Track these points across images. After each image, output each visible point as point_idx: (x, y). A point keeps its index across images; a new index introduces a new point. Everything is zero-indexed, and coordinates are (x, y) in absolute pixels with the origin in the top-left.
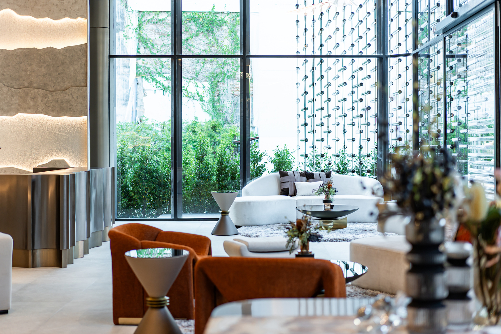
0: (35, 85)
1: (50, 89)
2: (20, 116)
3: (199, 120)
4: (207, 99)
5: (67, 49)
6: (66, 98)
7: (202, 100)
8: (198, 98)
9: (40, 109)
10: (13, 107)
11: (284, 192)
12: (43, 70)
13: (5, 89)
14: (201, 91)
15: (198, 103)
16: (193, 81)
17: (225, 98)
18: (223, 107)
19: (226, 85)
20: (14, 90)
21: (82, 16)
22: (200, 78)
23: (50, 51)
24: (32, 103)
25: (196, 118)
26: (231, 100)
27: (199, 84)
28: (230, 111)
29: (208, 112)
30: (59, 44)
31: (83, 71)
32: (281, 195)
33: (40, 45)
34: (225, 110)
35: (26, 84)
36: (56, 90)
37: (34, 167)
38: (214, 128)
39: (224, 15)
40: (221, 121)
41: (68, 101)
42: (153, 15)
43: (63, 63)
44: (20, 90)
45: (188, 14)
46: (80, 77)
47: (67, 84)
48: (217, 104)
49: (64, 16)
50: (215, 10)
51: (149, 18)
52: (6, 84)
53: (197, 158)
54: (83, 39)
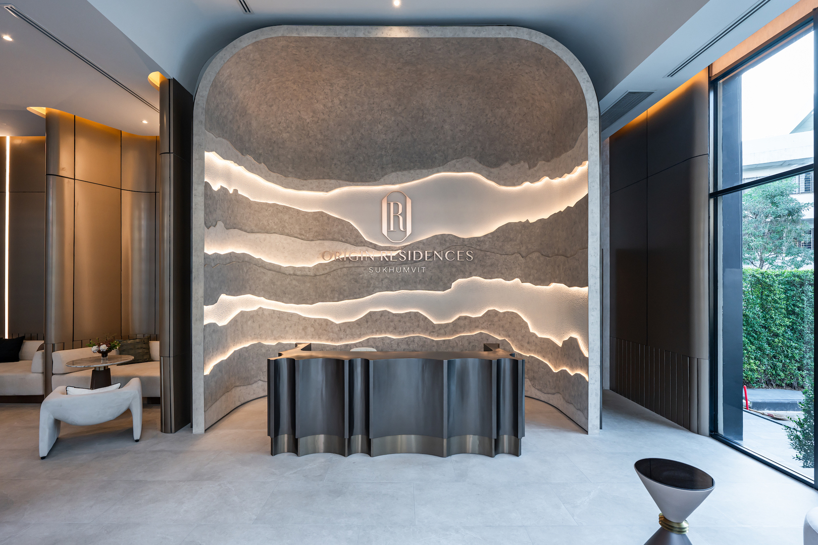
0: (560, 252)
1: (568, 255)
2: (554, 286)
6: (576, 264)
9: (562, 279)
10: (547, 276)
30: (573, 202)
35: (556, 252)
36: (571, 256)
41: (577, 268)
43: (575, 223)
44: (552, 258)
47: (577, 247)
52: (543, 254)
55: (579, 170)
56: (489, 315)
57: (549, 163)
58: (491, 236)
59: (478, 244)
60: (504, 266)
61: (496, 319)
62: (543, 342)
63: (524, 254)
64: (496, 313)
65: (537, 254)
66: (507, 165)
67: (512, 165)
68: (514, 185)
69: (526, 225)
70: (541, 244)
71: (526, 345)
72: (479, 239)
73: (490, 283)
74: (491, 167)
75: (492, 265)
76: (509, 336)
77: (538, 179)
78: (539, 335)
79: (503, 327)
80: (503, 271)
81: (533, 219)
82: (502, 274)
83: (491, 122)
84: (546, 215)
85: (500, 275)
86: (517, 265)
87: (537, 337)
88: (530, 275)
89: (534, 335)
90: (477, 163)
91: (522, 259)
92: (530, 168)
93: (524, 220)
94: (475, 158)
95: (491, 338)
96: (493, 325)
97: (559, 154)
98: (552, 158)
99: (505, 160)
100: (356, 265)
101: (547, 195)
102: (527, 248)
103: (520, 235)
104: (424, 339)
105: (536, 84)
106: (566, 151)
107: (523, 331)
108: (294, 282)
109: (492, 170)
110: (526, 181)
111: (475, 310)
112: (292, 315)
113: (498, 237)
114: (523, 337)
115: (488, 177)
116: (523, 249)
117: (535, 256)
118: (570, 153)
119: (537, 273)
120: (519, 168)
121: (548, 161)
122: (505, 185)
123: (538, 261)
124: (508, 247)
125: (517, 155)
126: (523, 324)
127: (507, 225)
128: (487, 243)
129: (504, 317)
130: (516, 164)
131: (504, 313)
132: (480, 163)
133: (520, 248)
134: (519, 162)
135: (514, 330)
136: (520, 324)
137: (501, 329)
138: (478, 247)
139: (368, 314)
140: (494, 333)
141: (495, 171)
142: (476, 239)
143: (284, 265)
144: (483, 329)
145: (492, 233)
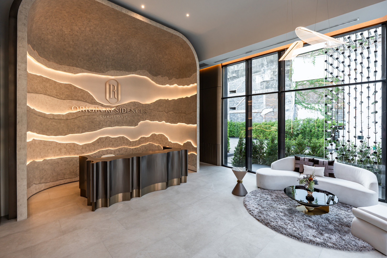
0: (183, 112)
1: (187, 114)
2: (179, 124)
6: (191, 117)
7: (321, 111)
9: (184, 121)
10: (176, 120)
11: (296, 170)
12: (185, 106)
13: (174, 114)
14: (320, 108)
15: (319, 112)
16: (317, 104)
20: (177, 114)
21: (195, 83)
22: (320, 103)
23: (187, 98)
24: (181, 119)
25: (318, 118)
27: (320, 105)
29: (323, 115)
30: (189, 96)
31: (196, 105)
32: (294, 171)
33: (184, 96)
35: (180, 112)
36: (188, 114)
37: (164, 146)
42: (301, 82)
43: (190, 103)
44: (179, 114)
45: (315, 80)
46: (195, 108)
47: (191, 111)
52: (175, 112)
54: (197, 92)
55: (191, 85)
56: (153, 136)
57: (177, 80)
58: (153, 104)
59: (149, 106)
60: (159, 116)
61: (155, 137)
62: (174, 144)
63: (167, 112)
64: (155, 135)
65: (172, 112)
66: (160, 76)
67: (162, 77)
68: (163, 85)
69: (167, 101)
70: (174, 108)
72: (149, 105)
73: (153, 123)
74: (154, 76)
75: (154, 116)
76: (160, 144)
77: (173, 84)
78: (173, 142)
79: (158, 140)
80: (158, 118)
81: (170, 99)
82: (158, 119)
83: (155, 58)
84: (176, 98)
85: (157, 119)
86: (164, 116)
87: (171, 143)
88: (169, 120)
89: (170, 142)
90: (148, 73)
91: (166, 114)
92: (169, 80)
93: (166, 99)
94: (148, 71)
95: (153, 145)
96: (154, 140)
97: (183, 78)
98: (179, 78)
99: (159, 74)
100: (92, 114)
101: (176, 91)
102: (168, 109)
103: (165, 104)
104: (127, 148)
105: (177, 51)
106: (186, 77)
107: (166, 141)
108: (54, 123)
109: (154, 77)
110: (168, 84)
111: (147, 134)
112: (52, 142)
113: (156, 104)
114: (166, 143)
115: (152, 80)
116: (166, 110)
117: (171, 113)
118: (188, 78)
119: (172, 119)
120: (165, 79)
121: (177, 79)
122: (159, 84)
123: (172, 115)
124: (160, 109)
125: (164, 74)
126: (166, 139)
127: (160, 100)
128: (152, 107)
129: (158, 136)
130: (164, 77)
131: (158, 135)
132: (150, 73)
133: (165, 109)
134: (165, 76)
135: (162, 141)
136: (165, 138)
137: (157, 141)
138: (148, 108)
139: (99, 139)
140: (155, 143)
141: (155, 78)
142: (148, 105)
143: (47, 113)
144: (150, 142)
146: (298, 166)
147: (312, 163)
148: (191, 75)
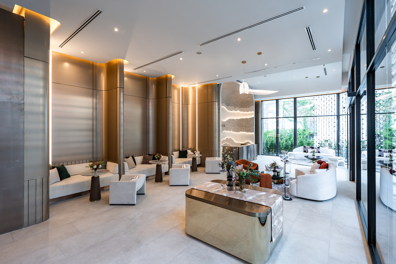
0: (243, 126)
1: (246, 127)
2: (241, 133)
3: (300, 128)
4: (302, 123)
5: (250, 118)
8: (299, 122)
10: (239, 130)
11: (305, 151)
12: (245, 123)
13: (238, 127)
17: (308, 122)
18: (307, 125)
19: (308, 119)
21: (253, 111)
23: (247, 119)
24: (243, 130)
26: (310, 123)
28: (309, 126)
29: (303, 126)
30: (248, 117)
31: (253, 123)
32: (303, 152)
33: (245, 117)
34: (308, 125)
36: (248, 127)
38: (304, 130)
39: (307, 100)
40: (306, 129)
41: (250, 129)
42: (287, 102)
43: (249, 121)
44: (241, 127)
46: (253, 124)
47: (250, 126)
48: (305, 124)
49: (249, 111)
50: (305, 99)
51: (286, 103)
53: (286, 141)
54: (253, 116)
55: (250, 112)
57: (239, 108)
60: (229, 128)
61: (228, 140)
66: (230, 106)
68: (231, 111)
69: (233, 120)
70: (237, 124)
71: (233, 145)
73: (227, 132)
74: (227, 106)
77: (236, 111)
81: (235, 119)
82: (229, 130)
83: (230, 97)
84: (239, 118)
86: (232, 128)
88: (234, 130)
89: (235, 142)
92: (234, 108)
93: (233, 119)
94: (225, 104)
95: (227, 144)
97: (244, 107)
98: (241, 107)
99: (229, 105)
103: (232, 122)
106: (246, 108)
110: (234, 110)
111: (224, 138)
115: (227, 108)
116: (233, 125)
117: (236, 126)
118: (248, 108)
119: (236, 130)
120: (232, 108)
122: (229, 110)
124: (230, 124)
126: (233, 141)
127: (230, 119)
131: (229, 138)
134: (232, 106)
135: (231, 142)
142: (225, 122)
145: (227, 121)
146: (305, 150)
147: (311, 148)
148: (250, 107)
